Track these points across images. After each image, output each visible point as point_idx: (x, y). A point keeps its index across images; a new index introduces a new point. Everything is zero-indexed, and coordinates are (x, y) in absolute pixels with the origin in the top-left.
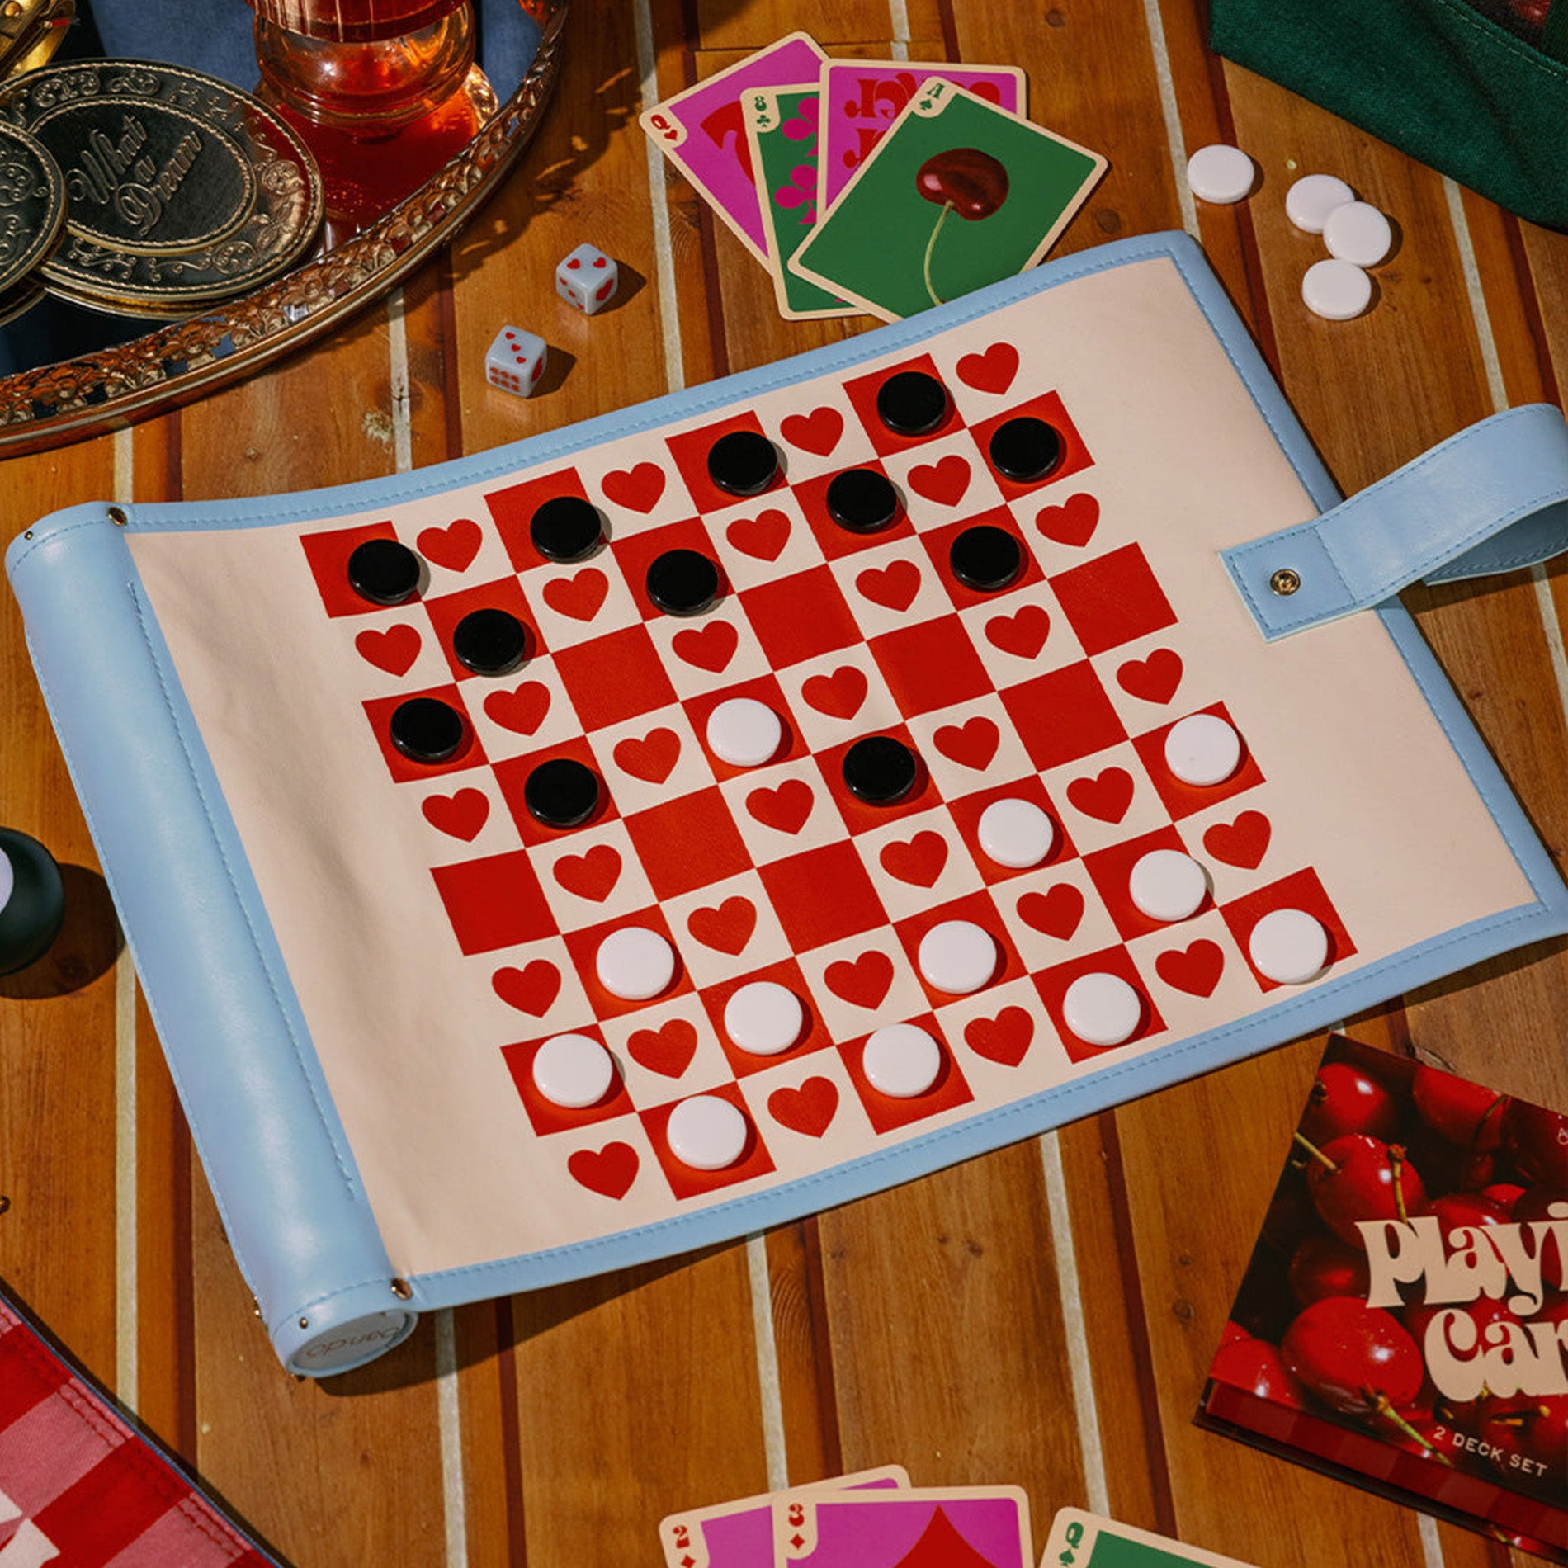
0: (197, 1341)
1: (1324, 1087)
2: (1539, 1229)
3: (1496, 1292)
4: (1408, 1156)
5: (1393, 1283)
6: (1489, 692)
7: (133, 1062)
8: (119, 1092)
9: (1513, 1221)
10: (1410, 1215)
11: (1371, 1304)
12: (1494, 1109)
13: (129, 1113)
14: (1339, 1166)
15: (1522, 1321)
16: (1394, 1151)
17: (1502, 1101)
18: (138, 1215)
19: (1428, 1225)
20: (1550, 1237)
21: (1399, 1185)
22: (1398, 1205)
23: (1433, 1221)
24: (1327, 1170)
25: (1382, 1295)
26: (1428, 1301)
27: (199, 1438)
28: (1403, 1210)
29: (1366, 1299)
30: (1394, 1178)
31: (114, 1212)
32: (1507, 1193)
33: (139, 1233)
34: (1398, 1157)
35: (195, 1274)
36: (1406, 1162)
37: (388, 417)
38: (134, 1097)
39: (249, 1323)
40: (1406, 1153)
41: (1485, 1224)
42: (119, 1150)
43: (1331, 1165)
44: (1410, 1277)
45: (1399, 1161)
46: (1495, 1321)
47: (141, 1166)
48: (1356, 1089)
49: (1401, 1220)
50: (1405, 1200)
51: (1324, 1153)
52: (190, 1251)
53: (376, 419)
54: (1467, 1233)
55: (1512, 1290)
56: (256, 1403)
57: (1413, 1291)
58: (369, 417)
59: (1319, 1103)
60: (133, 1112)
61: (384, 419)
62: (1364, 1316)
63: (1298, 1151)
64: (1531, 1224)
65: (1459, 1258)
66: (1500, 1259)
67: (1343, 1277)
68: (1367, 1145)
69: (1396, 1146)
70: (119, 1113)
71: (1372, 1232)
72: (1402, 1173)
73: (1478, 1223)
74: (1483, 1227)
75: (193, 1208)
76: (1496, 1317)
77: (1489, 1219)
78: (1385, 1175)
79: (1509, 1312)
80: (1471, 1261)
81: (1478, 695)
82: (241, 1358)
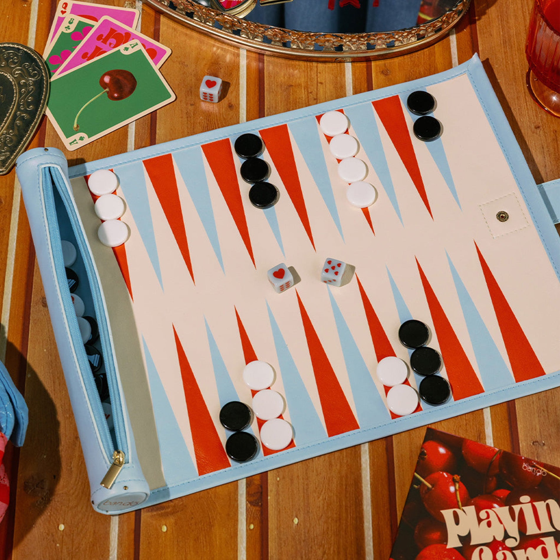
0: (29, 343)
1: (425, 451)
2: (517, 508)
3: (500, 538)
4: (461, 480)
5: (457, 537)
6: (543, 127)
7: (16, 238)
8: (9, 248)
9: (506, 506)
10: (463, 506)
11: (448, 547)
12: (496, 456)
13: (12, 256)
14: (433, 486)
15: (511, 550)
16: (455, 478)
17: (499, 453)
18: (12, 295)
19: (471, 510)
20: (521, 512)
21: (458, 493)
22: (458, 502)
23: (473, 507)
24: (428, 488)
25: (453, 542)
26: (473, 543)
27: (26, 379)
28: (460, 504)
29: (446, 544)
30: (456, 490)
31: (3, 293)
32: (503, 493)
33: (12, 301)
34: (457, 480)
35: (31, 318)
36: (460, 482)
37: (134, 3)
38: (14, 251)
39: (49, 337)
40: (460, 478)
41: (494, 507)
42: (7, 270)
43: (430, 486)
44: (464, 534)
45: (458, 482)
46: (500, 550)
47: (14, 276)
48: (438, 452)
49: (459, 508)
50: (460, 500)
51: (426, 481)
52: (30, 309)
53: (130, 4)
54: (487, 512)
55: (507, 536)
56: (49, 367)
57: (465, 539)
58: (126, 2)
59: (424, 459)
60: (14, 256)
61: (132, 3)
62: (445, 552)
63: (415, 481)
64: (513, 506)
65: (484, 523)
66: (501, 523)
67: (436, 535)
68: (444, 476)
69: (456, 475)
70: (8, 256)
71: (448, 514)
72: (459, 487)
73: (491, 507)
74: (493, 509)
75: (33, 293)
76: (500, 548)
77: (495, 505)
78: (452, 489)
79: (506, 546)
80: (489, 524)
81: (539, 127)
82: (45, 350)
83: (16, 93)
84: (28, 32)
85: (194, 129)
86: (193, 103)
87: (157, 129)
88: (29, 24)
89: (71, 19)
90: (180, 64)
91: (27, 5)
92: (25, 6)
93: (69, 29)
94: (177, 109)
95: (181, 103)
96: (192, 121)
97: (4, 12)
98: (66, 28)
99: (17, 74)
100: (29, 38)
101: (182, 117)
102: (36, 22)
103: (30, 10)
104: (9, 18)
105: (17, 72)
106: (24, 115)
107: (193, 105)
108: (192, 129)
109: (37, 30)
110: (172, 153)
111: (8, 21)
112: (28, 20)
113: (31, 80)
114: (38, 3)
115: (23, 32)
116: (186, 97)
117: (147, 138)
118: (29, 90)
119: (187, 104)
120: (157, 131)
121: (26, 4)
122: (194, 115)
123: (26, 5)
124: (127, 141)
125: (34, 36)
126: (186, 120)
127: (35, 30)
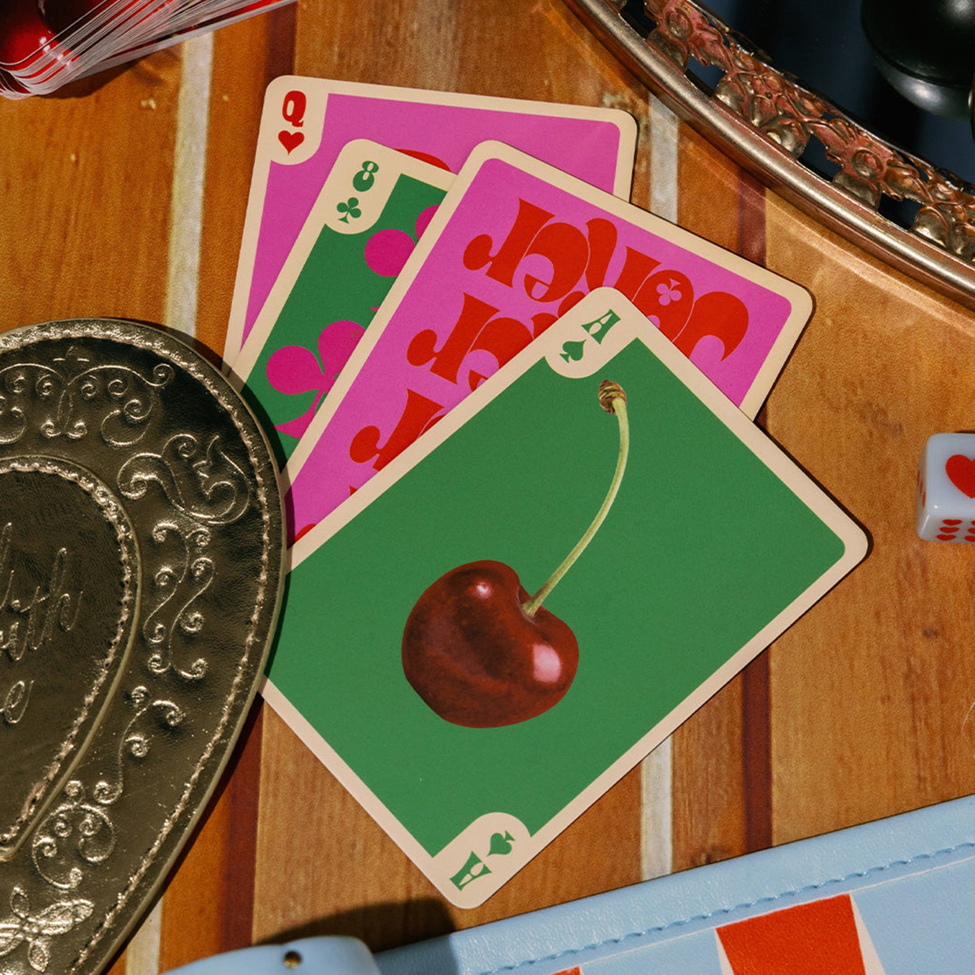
83: (134, 587)
84: (164, 236)
85: (945, 760)
86: (936, 627)
87: (774, 754)
88: (170, 196)
89: (366, 165)
90: (863, 417)
91: (157, 100)
92: (149, 108)
93: (356, 214)
94: (864, 653)
95: (879, 622)
96: (936, 721)
97: (56, 138)
98: (341, 207)
99: (139, 483)
100: (172, 270)
101: (886, 699)
102: (199, 191)
103: (172, 127)
104: (77, 162)
105: (137, 476)
106: (167, 703)
107: (936, 634)
108: (936, 762)
109: (204, 230)
110: (852, 894)
111: (73, 180)
112: (166, 176)
113: (204, 523)
114: (206, 94)
115: (144, 238)
116: (901, 594)
117: (730, 804)
118: (191, 573)
119: (907, 629)
120: (777, 769)
121: (151, 96)
122: (941, 686)
123: (153, 104)
124: (638, 817)
125: (193, 260)
126: (907, 711)
127: (198, 228)
